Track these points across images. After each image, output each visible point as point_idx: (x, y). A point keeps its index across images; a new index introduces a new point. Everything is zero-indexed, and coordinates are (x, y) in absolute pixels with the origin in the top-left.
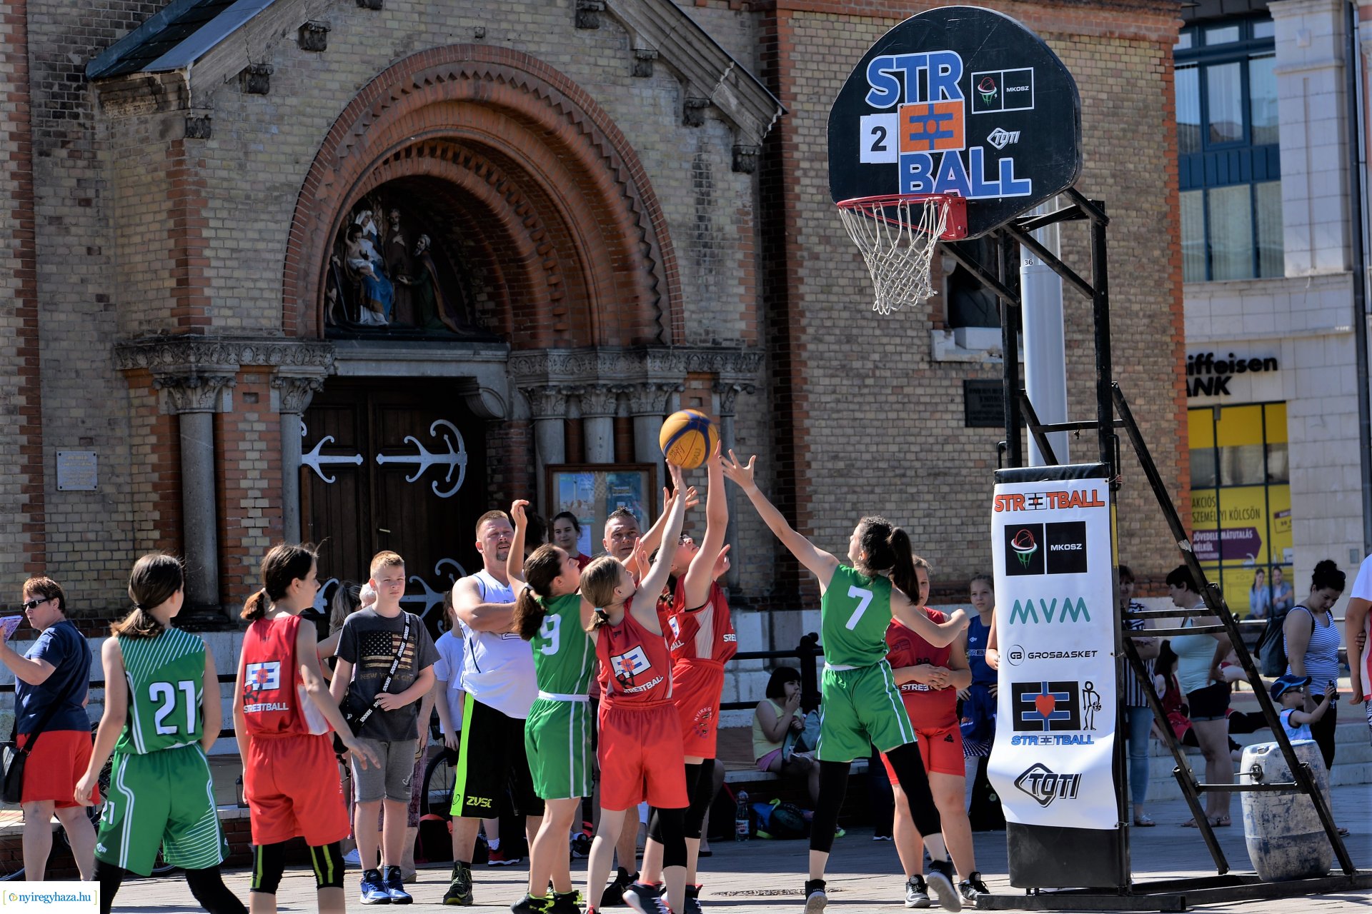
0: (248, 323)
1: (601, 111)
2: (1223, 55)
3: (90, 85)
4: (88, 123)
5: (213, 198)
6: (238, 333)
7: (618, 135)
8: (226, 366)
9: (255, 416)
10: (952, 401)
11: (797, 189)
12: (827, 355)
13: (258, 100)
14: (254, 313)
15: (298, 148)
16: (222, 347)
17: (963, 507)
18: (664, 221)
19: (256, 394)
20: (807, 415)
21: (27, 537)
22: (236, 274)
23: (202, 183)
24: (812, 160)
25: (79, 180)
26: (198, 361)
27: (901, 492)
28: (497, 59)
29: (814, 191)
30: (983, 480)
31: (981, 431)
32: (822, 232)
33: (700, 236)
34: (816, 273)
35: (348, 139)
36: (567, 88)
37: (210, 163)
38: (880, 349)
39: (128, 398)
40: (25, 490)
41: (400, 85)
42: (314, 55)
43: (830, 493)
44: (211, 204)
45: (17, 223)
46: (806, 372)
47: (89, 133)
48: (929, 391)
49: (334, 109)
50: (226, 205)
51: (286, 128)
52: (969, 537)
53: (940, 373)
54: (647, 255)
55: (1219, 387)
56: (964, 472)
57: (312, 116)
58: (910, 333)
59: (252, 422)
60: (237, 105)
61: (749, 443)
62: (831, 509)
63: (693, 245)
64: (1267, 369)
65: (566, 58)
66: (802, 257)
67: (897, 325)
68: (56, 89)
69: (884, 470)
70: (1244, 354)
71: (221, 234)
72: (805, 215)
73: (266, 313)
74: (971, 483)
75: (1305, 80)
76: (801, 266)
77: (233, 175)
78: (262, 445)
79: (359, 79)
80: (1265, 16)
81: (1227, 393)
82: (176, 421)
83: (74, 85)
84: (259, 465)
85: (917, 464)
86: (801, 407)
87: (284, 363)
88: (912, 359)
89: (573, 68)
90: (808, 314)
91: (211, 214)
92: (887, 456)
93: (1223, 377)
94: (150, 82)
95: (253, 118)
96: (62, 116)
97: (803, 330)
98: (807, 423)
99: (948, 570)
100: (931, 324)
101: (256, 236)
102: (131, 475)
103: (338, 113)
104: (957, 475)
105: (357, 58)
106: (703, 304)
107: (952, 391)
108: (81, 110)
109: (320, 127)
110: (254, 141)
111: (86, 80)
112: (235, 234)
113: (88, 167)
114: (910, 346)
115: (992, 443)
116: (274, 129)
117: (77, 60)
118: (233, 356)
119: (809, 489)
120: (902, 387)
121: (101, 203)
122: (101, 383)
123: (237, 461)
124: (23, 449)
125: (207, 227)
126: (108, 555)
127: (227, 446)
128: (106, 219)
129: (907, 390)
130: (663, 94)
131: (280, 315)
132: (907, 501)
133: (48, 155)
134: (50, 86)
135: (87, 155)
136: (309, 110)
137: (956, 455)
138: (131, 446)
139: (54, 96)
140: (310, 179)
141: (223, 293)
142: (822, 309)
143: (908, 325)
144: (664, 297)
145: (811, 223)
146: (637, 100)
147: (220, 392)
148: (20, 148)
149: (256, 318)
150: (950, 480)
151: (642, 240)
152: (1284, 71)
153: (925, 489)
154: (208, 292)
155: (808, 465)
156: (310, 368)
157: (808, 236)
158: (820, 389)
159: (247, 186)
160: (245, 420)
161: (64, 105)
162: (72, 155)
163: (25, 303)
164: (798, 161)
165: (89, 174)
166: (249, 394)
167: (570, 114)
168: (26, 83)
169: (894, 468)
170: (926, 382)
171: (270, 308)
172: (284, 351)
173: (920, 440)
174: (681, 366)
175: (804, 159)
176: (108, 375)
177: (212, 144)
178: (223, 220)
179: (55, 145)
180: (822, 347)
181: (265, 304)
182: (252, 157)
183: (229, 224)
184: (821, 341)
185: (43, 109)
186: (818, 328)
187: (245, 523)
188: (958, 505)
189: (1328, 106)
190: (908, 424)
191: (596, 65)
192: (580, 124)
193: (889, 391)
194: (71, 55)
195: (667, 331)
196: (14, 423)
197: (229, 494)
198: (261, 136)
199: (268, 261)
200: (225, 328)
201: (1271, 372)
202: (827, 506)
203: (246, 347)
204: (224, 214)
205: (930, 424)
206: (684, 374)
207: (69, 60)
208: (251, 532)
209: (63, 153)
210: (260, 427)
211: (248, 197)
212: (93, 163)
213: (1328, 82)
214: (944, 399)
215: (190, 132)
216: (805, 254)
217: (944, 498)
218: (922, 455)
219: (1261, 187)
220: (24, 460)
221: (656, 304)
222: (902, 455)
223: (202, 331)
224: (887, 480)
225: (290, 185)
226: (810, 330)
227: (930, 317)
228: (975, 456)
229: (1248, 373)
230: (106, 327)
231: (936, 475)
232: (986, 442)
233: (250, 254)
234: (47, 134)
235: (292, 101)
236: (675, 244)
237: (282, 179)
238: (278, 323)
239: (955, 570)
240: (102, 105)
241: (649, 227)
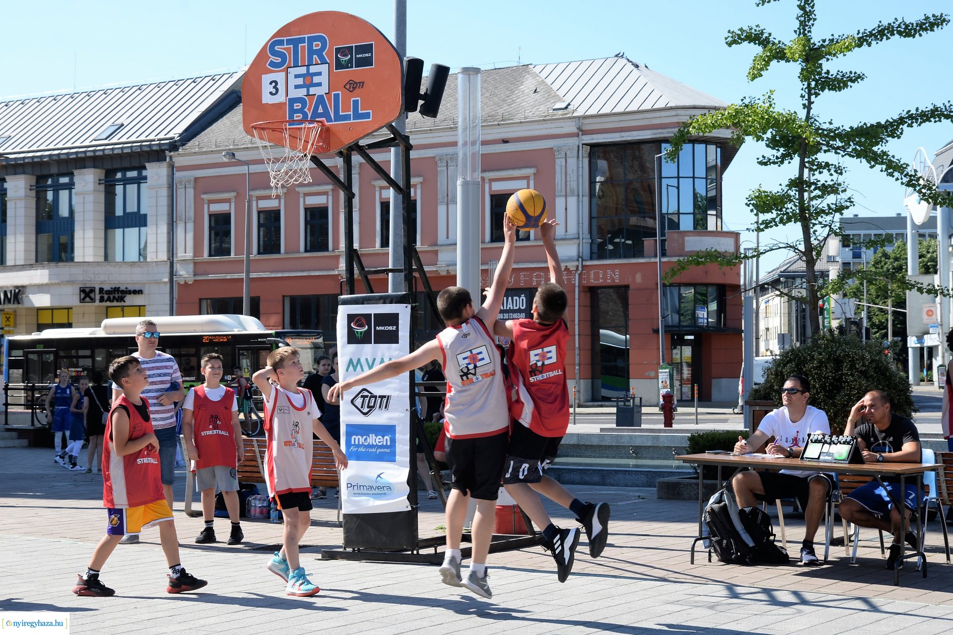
2: (132, 181)
55: (121, 299)
64: (139, 294)
70: (131, 288)
75: (157, 191)
80: (145, 168)
81: (124, 302)
93: (123, 296)
152: (150, 188)
189: (164, 201)
201: (140, 295)
213: (164, 192)
219: (143, 229)
229: (132, 295)
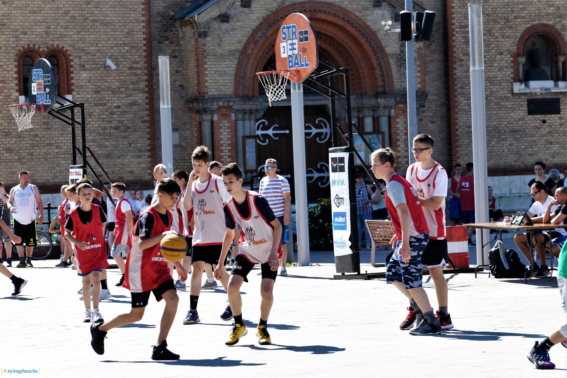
0: (221, 93)
1: (360, 19)
3: (177, 21)
4: (176, 33)
5: (209, 55)
6: (218, 96)
7: (368, 27)
8: (213, 107)
9: (226, 121)
10: (522, 106)
11: (454, 38)
12: (466, 93)
13: (226, 24)
14: (224, 90)
15: (240, 38)
16: (211, 101)
17: (526, 142)
18: (386, 54)
19: (226, 115)
20: (457, 113)
21: (150, 159)
22: (217, 78)
23: (205, 51)
24: (460, 28)
25: (173, 50)
26: (203, 105)
27: (498, 138)
28: (319, 5)
29: (461, 38)
30: (536, 133)
31: (535, 116)
32: (464, 52)
33: (401, 58)
34: (462, 66)
35: (260, 34)
36: (346, 12)
37: (207, 44)
38: (490, 90)
39: (191, 116)
40: (149, 145)
41: (280, 16)
42: (247, 9)
43: (466, 139)
44: (208, 57)
45: (146, 65)
46: (456, 99)
47: (176, 36)
48: (511, 103)
49: (254, 25)
50: (213, 57)
51: (236, 32)
52: (529, 152)
53: (516, 97)
54: (380, 65)
56: (527, 130)
57: (246, 28)
58: (503, 84)
59: (224, 123)
60: (217, 26)
61: (437, 123)
62: (467, 144)
63: (398, 60)
65: (347, 3)
66: (456, 61)
67: (498, 82)
68: (165, 23)
69: (491, 131)
71: (211, 66)
72: (457, 47)
73: (228, 90)
74: (530, 134)
76: (455, 63)
77: (216, 48)
78: (229, 130)
79: (264, 15)
82: (200, 123)
83: (171, 21)
84: (227, 136)
85: (506, 128)
86: (454, 111)
87: (235, 105)
88: (504, 93)
89: (350, 6)
90: (458, 80)
91: (208, 60)
92: (492, 126)
94: (189, 20)
95: (224, 30)
96: (167, 31)
97: (456, 85)
98: (457, 116)
99: (519, 164)
100: (513, 81)
101: (225, 66)
102: (192, 139)
103: (256, 26)
104: (523, 131)
105: (263, 9)
106: (403, 80)
107: (522, 103)
108: (174, 29)
109: (249, 31)
110: (224, 37)
111: (175, 19)
112: (217, 66)
113: (176, 46)
114: (503, 89)
115: (540, 120)
116: (232, 33)
117: (172, 13)
118: (215, 104)
119: (457, 138)
120: (499, 103)
121: (181, 57)
122: (181, 112)
123: (219, 135)
124: (148, 133)
125: (206, 64)
126: (183, 164)
127: (215, 131)
128: (183, 61)
129: (501, 103)
130: (386, 12)
131: (233, 90)
132: (501, 141)
133: (162, 43)
134: (163, 22)
135: (176, 42)
136: (245, 26)
137: (523, 125)
138: (192, 131)
139: (164, 25)
140: (245, 48)
141: (212, 84)
142: (465, 78)
143: (502, 81)
144: (386, 78)
145: (459, 49)
146: (375, 15)
147: (213, 115)
148: (147, 42)
149: (225, 91)
150: (521, 133)
151: (378, 60)
153: (509, 136)
154: (206, 84)
155: (457, 130)
156: (245, 106)
157: (458, 54)
158: (463, 104)
159: (221, 51)
160: (222, 123)
161: (167, 28)
162: (171, 43)
163: (149, 89)
164: (454, 29)
165: (177, 48)
166: (224, 115)
167: (348, 21)
168: (149, 23)
169: (495, 130)
170: (510, 100)
171: (230, 88)
172: (234, 101)
173: (507, 120)
174: (393, 100)
175: (457, 28)
176: (183, 109)
177: (208, 39)
178: (212, 62)
179: (164, 40)
180: (463, 90)
181: (228, 87)
182: (223, 42)
183: (214, 63)
184: (463, 88)
185: (160, 29)
186: (462, 84)
187: (222, 154)
188: (524, 142)
190: (501, 115)
191: (359, 4)
192: (352, 24)
193: (494, 104)
194: (170, 12)
195: (387, 89)
196: (145, 125)
197: (216, 146)
198: (227, 35)
199: (229, 74)
200: (213, 95)
202: (465, 143)
203: (220, 101)
204: (213, 60)
205: (511, 114)
206: (395, 103)
207: (169, 14)
208: (224, 157)
209: (167, 42)
210: (228, 125)
211: (222, 54)
212: (178, 45)
214: (518, 106)
215: (200, 36)
216: (457, 60)
217: (518, 139)
218: (508, 125)
220: (149, 136)
221: (383, 81)
222: (499, 125)
223: (204, 96)
224: (492, 134)
225: (237, 50)
226: (459, 85)
227: (512, 78)
228: (533, 125)
230: (183, 95)
231: (514, 132)
232: (537, 120)
233: (222, 72)
234: (162, 37)
235: (239, 24)
236: (390, 61)
237: (235, 48)
238: (233, 93)
239: (522, 163)
240: (181, 27)
241: (380, 56)
